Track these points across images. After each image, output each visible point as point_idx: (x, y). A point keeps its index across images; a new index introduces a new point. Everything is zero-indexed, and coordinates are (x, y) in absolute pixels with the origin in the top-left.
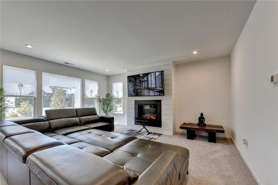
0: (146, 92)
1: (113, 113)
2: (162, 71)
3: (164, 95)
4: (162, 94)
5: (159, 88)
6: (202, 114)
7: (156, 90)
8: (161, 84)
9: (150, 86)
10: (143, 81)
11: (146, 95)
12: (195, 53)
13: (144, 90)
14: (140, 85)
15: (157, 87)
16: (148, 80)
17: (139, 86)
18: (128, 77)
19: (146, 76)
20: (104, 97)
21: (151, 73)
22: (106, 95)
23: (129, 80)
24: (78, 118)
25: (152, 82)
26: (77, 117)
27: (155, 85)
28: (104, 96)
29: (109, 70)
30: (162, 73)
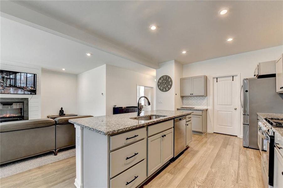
0: (12, 90)
2: (34, 75)
3: (36, 94)
4: (34, 93)
5: (31, 88)
6: (62, 108)
7: (26, 89)
8: (33, 84)
9: (18, 84)
10: (8, 78)
11: (12, 93)
12: (64, 69)
13: (9, 88)
14: (3, 82)
15: (27, 86)
16: (15, 79)
19: (13, 74)
21: (21, 73)
25: (21, 82)
27: (25, 85)
30: (35, 75)
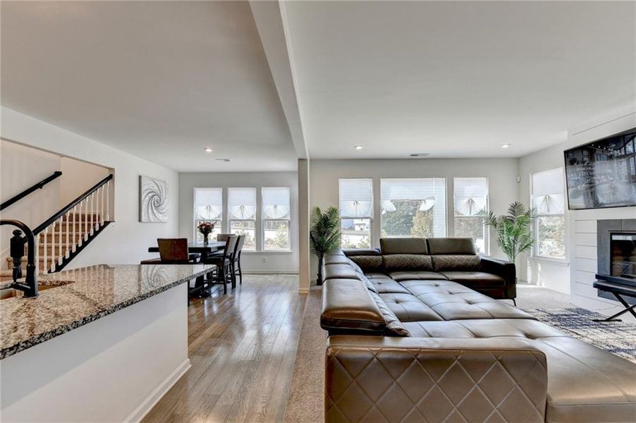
1: (534, 256)
10: (620, 157)
17: (605, 174)
18: (567, 153)
19: (633, 138)
20: (506, 213)
22: (509, 207)
23: (568, 160)
24: (429, 257)
26: (429, 254)
28: (503, 211)
29: (509, 145)
